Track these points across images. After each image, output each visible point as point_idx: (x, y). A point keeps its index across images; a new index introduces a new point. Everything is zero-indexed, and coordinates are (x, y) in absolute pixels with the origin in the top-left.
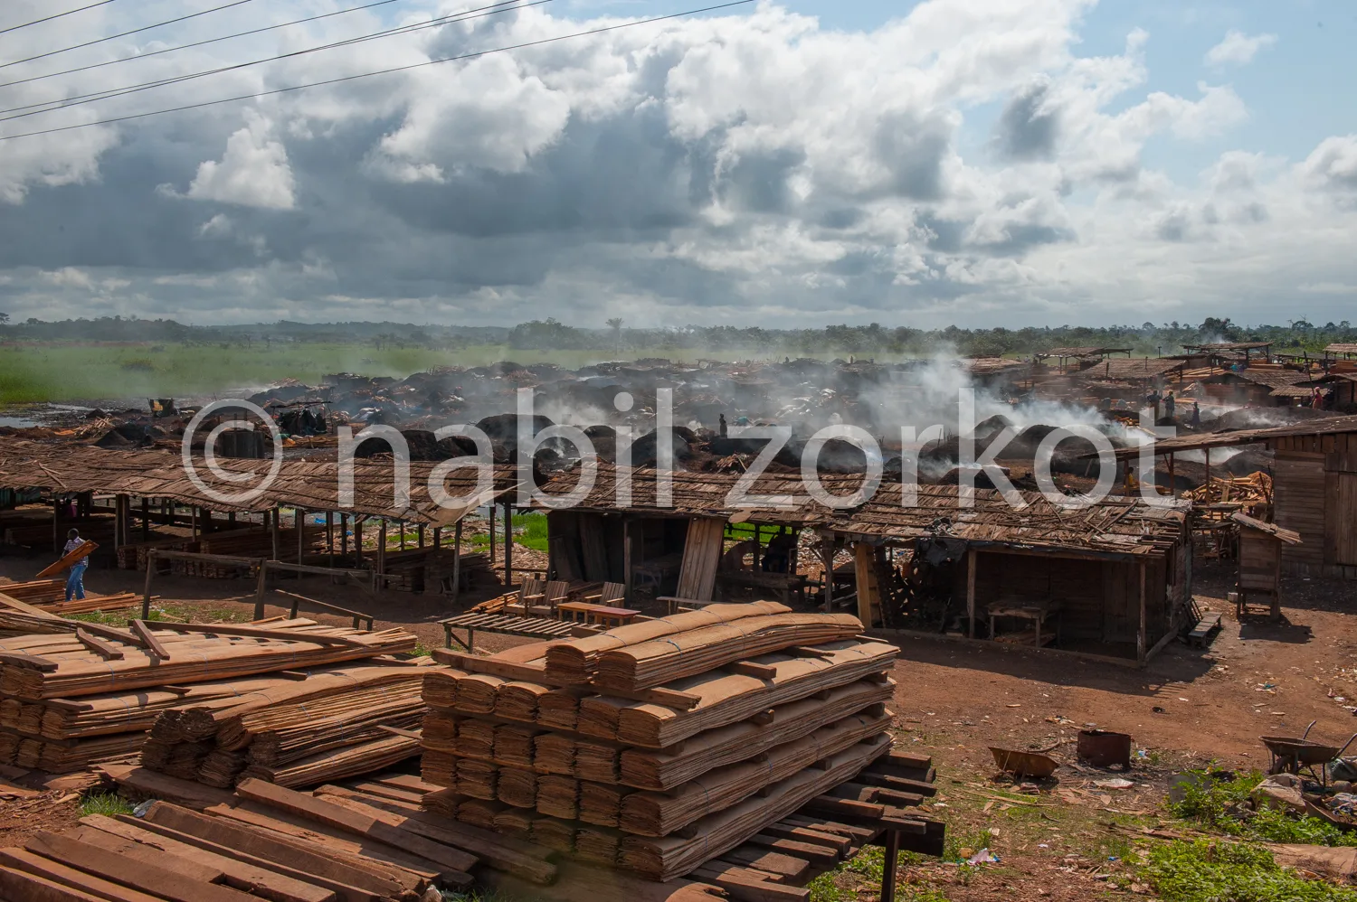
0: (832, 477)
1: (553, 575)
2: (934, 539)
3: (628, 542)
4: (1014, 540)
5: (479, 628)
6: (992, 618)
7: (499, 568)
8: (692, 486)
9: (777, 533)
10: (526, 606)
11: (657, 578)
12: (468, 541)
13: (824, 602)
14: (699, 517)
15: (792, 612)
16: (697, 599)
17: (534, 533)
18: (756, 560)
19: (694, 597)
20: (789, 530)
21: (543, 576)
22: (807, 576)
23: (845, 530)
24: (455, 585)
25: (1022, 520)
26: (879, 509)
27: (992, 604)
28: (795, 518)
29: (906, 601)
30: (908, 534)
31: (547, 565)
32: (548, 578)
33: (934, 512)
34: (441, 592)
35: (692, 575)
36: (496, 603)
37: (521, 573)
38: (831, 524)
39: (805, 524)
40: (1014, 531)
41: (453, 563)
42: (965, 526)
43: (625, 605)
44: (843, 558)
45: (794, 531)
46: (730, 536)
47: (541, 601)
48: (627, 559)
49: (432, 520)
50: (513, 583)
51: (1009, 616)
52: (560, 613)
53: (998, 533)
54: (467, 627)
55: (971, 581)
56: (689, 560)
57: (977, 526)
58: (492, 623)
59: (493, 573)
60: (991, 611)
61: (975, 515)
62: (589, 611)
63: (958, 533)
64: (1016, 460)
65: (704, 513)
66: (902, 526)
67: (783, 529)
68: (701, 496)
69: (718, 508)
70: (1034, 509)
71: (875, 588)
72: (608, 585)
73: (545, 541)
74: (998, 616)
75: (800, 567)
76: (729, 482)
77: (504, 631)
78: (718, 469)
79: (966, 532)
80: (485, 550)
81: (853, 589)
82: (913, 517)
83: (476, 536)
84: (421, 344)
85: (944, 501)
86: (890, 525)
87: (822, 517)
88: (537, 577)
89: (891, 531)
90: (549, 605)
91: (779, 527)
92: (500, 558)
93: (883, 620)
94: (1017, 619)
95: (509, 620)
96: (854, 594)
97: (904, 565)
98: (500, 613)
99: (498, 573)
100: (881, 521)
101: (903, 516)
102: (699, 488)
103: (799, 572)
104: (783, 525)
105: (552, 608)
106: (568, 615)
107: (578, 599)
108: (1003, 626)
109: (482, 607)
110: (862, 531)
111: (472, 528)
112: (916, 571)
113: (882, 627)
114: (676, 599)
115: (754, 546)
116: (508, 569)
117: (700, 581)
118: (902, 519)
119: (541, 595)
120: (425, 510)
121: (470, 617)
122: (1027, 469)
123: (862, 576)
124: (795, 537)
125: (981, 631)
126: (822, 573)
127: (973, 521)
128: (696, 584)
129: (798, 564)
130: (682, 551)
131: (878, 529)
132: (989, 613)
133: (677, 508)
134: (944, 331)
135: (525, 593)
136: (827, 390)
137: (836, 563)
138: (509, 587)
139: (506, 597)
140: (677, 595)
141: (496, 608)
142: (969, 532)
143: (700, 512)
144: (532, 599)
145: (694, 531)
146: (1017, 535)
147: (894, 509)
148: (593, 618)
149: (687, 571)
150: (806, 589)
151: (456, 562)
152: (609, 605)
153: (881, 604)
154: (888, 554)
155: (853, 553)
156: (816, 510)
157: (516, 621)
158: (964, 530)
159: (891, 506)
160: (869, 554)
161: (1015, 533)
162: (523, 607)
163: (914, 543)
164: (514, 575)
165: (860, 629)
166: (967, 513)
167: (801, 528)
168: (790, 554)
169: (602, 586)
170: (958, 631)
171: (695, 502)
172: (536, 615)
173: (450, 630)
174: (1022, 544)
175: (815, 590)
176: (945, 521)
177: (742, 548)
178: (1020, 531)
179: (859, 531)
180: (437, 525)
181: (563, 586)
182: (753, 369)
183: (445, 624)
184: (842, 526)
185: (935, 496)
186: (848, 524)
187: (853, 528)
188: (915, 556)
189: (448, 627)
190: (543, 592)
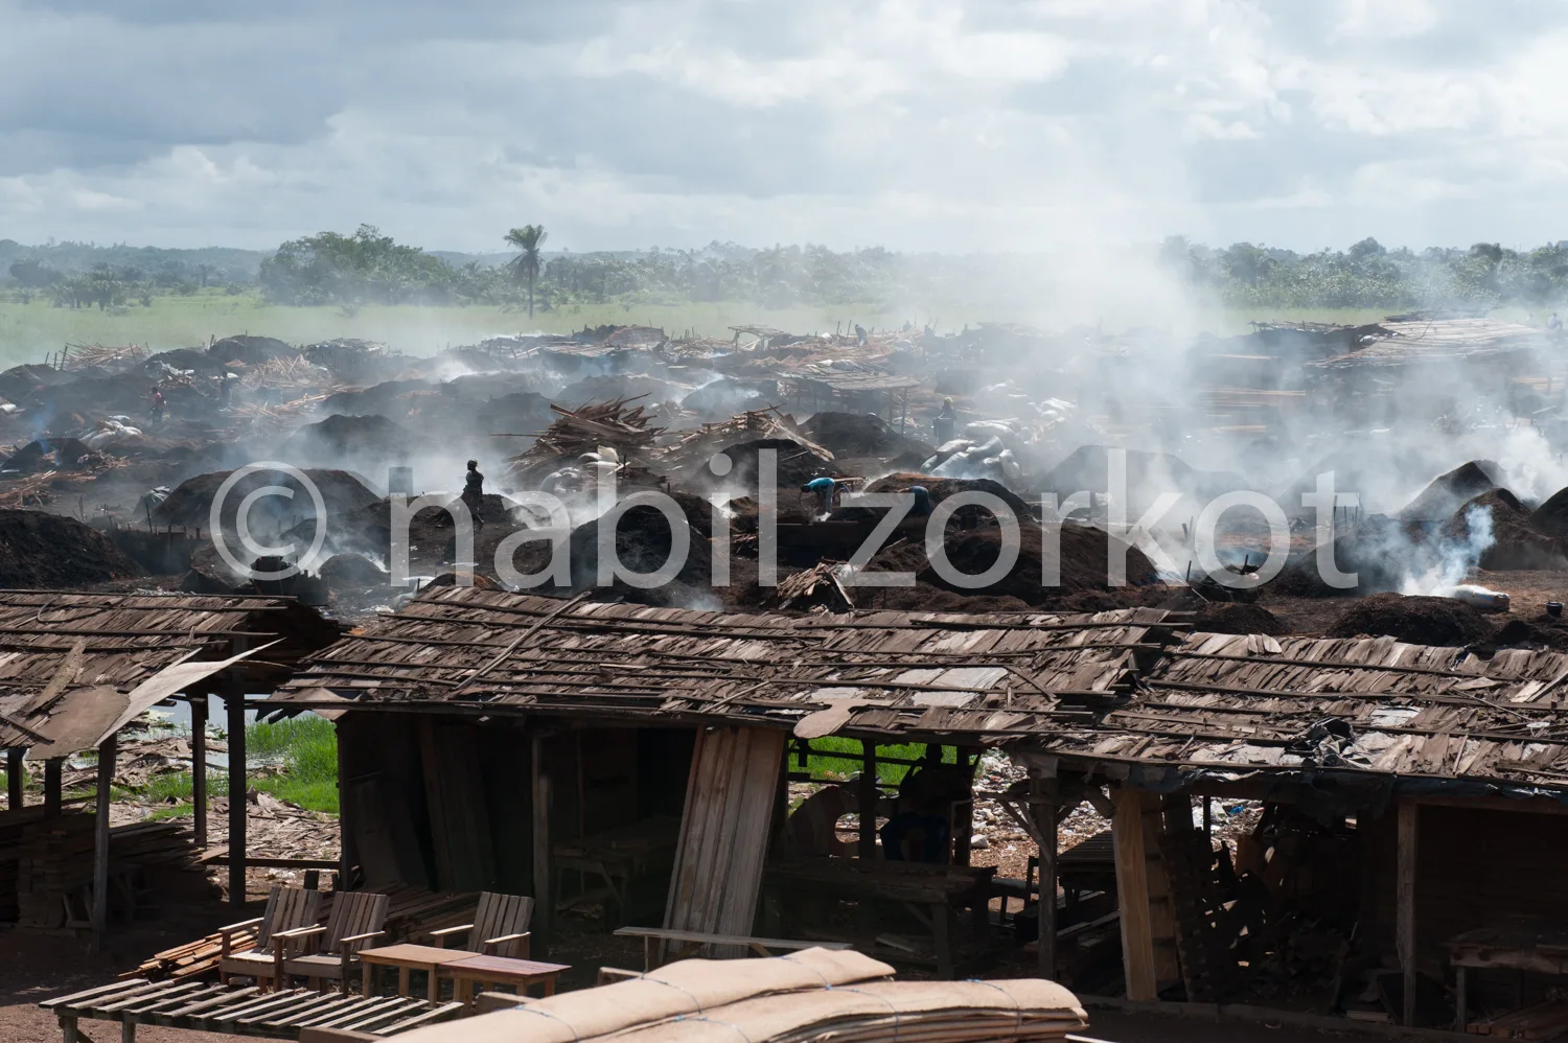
0: (1054, 620)
1: (352, 876)
2: (1309, 776)
3: (541, 787)
4: (1512, 777)
5: (149, 1019)
6: (1461, 977)
7: (216, 860)
8: (703, 646)
9: (920, 762)
10: (278, 956)
11: (616, 880)
12: (142, 791)
13: (1035, 936)
14: (718, 721)
15: (897, 977)
16: (716, 932)
17: (309, 769)
18: (867, 830)
19: (710, 925)
20: (950, 755)
21: (326, 879)
22: (993, 870)
23: (1085, 753)
24: (97, 905)
25: (1532, 726)
26: (1173, 698)
27: (1461, 937)
28: (960, 722)
29: (1245, 932)
30: (1245, 762)
31: (335, 851)
32: (337, 882)
33: (1310, 706)
34: (63, 925)
35: (704, 872)
36: (201, 952)
37: (273, 871)
38: (1052, 738)
39: (986, 739)
40: (1513, 752)
41: (92, 850)
42: (1389, 741)
43: (531, 949)
44: (1081, 826)
45: (963, 755)
46: (803, 770)
47: (316, 944)
48: (540, 833)
49: (37, 738)
50: (249, 898)
51: (1503, 968)
52: (366, 973)
53: (1472, 758)
54: (117, 1015)
55: (1406, 880)
56: (696, 831)
57: (1420, 741)
58: (182, 1004)
59: (202, 872)
60: (1459, 957)
61: (1413, 714)
62: (438, 967)
63: (1371, 758)
64: (1522, 573)
65: (732, 714)
66: (1228, 741)
67: (934, 751)
68: (723, 670)
69: (766, 701)
70: (1562, 696)
71: (1165, 900)
72: (489, 901)
73: (329, 789)
74: (1476, 969)
75: (980, 846)
76: (797, 633)
77: (213, 1026)
78: (781, 600)
79: (1392, 756)
80: (180, 813)
81: (1110, 903)
82: (1258, 718)
83: (160, 777)
84: (37, 291)
85: (1335, 679)
86: (1199, 738)
87: (1030, 721)
88: (311, 881)
89: (1203, 755)
90: (337, 953)
91: (923, 746)
92: (218, 834)
93: (1187, 981)
94: (1521, 974)
95: (227, 996)
96: (1112, 916)
97: (1241, 839)
98: (207, 977)
99: (213, 873)
100: (1176, 729)
101: (1232, 718)
102: (722, 650)
103: (977, 860)
104: (934, 741)
105: (346, 960)
106: (386, 979)
107: (413, 936)
108: (1489, 993)
109: (164, 962)
110: (1129, 756)
111: (151, 757)
112: (1269, 853)
113: (1185, 1000)
114: (662, 934)
115: (862, 794)
116: (237, 860)
117: (724, 889)
118: (1230, 725)
119: (316, 928)
120: (20, 713)
121: (129, 991)
122: (1553, 595)
123: (1129, 868)
124: (967, 773)
125: (1433, 1005)
126: (1032, 862)
127: (1410, 729)
128: (715, 894)
129: (975, 839)
130: (677, 810)
131: (1169, 749)
132: (1453, 962)
133: (663, 701)
134: (1347, 252)
135: (275, 923)
136: (1053, 402)
137: (1068, 836)
138: (242, 907)
139: (227, 936)
140: (666, 923)
141: (201, 965)
142: (1397, 759)
143: (722, 711)
144: (295, 939)
145: (709, 762)
146: (1520, 763)
147: (1208, 700)
148: (451, 982)
149: (689, 861)
150: (995, 904)
151: (101, 848)
152: (492, 950)
153: (1179, 939)
154: (1198, 814)
155: (1105, 810)
156: (1014, 703)
157: (245, 998)
158: (1386, 750)
159: (1202, 692)
160: (1149, 812)
161: (1515, 757)
162: (270, 959)
163: (1259, 782)
164: (254, 878)
165: (1076, 1020)
166: (1395, 707)
167: (982, 750)
168: (953, 815)
169: (475, 901)
170: (1377, 1006)
171: (710, 684)
172: (304, 979)
173: (74, 1023)
174: (1531, 786)
175: (1015, 905)
176: (1340, 729)
177: (833, 800)
178: (1527, 754)
179: (1121, 756)
180: (51, 752)
181: (373, 904)
182: (871, 351)
183: (59, 1008)
184: (1079, 743)
185: (1313, 666)
186: (1093, 739)
187: (1104, 747)
188: (1267, 816)
189: (67, 1017)
190: (322, 921)
